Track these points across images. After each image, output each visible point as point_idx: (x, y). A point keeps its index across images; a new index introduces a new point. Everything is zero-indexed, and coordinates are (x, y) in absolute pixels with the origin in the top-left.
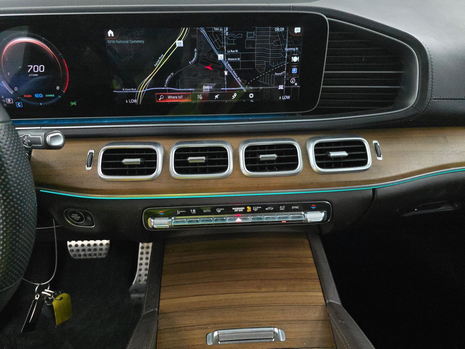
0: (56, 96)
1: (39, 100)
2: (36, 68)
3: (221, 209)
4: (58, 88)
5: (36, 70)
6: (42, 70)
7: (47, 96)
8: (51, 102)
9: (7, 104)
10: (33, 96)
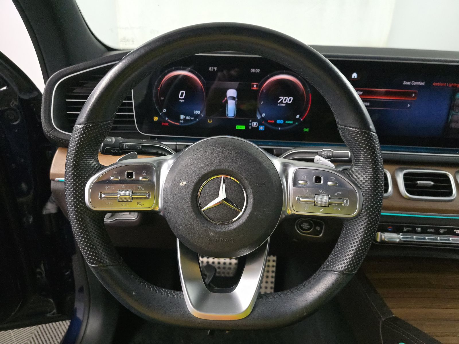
0: (294, 123)
1: (280, 125)
2: (286, 99)
3: (444, 230)
4: (298, 116)
5: (285, 100)
6: (290, 101)
7: (287, 122)
8: (289, 127)
9: (252, 127)
10: (275, 121)
